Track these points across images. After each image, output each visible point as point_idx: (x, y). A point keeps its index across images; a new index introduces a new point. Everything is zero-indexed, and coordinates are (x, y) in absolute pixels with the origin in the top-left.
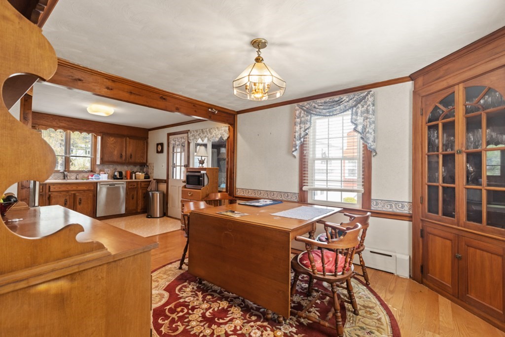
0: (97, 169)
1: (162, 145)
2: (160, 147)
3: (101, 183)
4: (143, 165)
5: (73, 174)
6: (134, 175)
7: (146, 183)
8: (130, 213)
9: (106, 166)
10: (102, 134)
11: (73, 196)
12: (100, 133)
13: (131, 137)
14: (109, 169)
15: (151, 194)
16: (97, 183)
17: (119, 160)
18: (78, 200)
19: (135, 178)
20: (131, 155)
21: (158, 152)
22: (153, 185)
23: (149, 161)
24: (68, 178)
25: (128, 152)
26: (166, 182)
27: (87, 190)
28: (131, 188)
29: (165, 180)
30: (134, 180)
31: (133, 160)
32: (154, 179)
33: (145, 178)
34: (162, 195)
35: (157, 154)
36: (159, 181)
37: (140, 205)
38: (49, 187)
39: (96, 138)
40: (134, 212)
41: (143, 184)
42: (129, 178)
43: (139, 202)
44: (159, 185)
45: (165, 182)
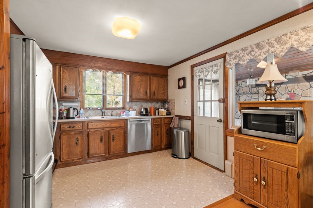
0: (127, 106)
1: (184, 79)
2: (182, 82)
3: (131, 120)
4: (164, 101)
5: (109, 111)
6: (157, 111)
7: (170, 120)
8: (155, 148)
9: (134, 103)
10: (130, 73)
11: (107, 133)
12: (129, 71)
13: (154, 75)
14: (137, 106)
15: (175, 132)
16: (127, 119)
17: (144, 97)
18: (112, 136)
19: (159, 115)
20: (154, 92)
21: (179, 88)
22: (175, 123)
23: (170, 97)
24: (106, 114)
25: (151, 90)
26: (191, 119)
27: (119, 127)
28: (156, 124)
29: (189, 117)
30: (157, 116)
31: (155, 97)
32: (176, 116)
33: (167, 114)
34: (187, 133)
35: (179, 89)
36: (181, 118)
37: (164, 141)
38: (88, 124)
39: (125, 77)
40: (159, 148)
41: (166, 120)
42: (153, 114)
43: (162, 138)
44: (181, 122)
45: (189, 120)
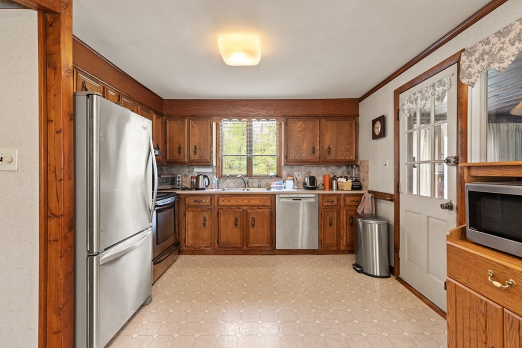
0: (284, 173)
1: (382, 119)
2: (378, 125)
3: (281, 196)
4: (352, 164)
5: (255, 180)
6: (334, 182)
7: (356, 199)
8: (324, 248)
9: (295, 168)
10: (285, 118)
11: (245, 213)
12: (283, 116)
13: (328, 117)
14: (301, 174)
15: (360, 224)
16: (275, 194)
17: (311, 157)
18: (251, 219)
19: (338, 189)
20: (330, 148)
21: (375, 137)
22: (366, 206)
23: (361, 157)
25: (324, 144)
26: (395, 198)
27: (262, 206)
28: (327, 206)
29: (391, 196)
30: (334, 192)
31: (332, 157)
32: (370, 192)
33: (353, 189)
34: (384, 228)
35: (374, 140)
36: (377, 196)
37: (345, 238)
38: (218, 199)
39: (281, 124)
40: (335, 248)
41: (348, 200)
42: (327, 187)
43: (342, 231)
44: (379, 204)
45: (391, 200)
